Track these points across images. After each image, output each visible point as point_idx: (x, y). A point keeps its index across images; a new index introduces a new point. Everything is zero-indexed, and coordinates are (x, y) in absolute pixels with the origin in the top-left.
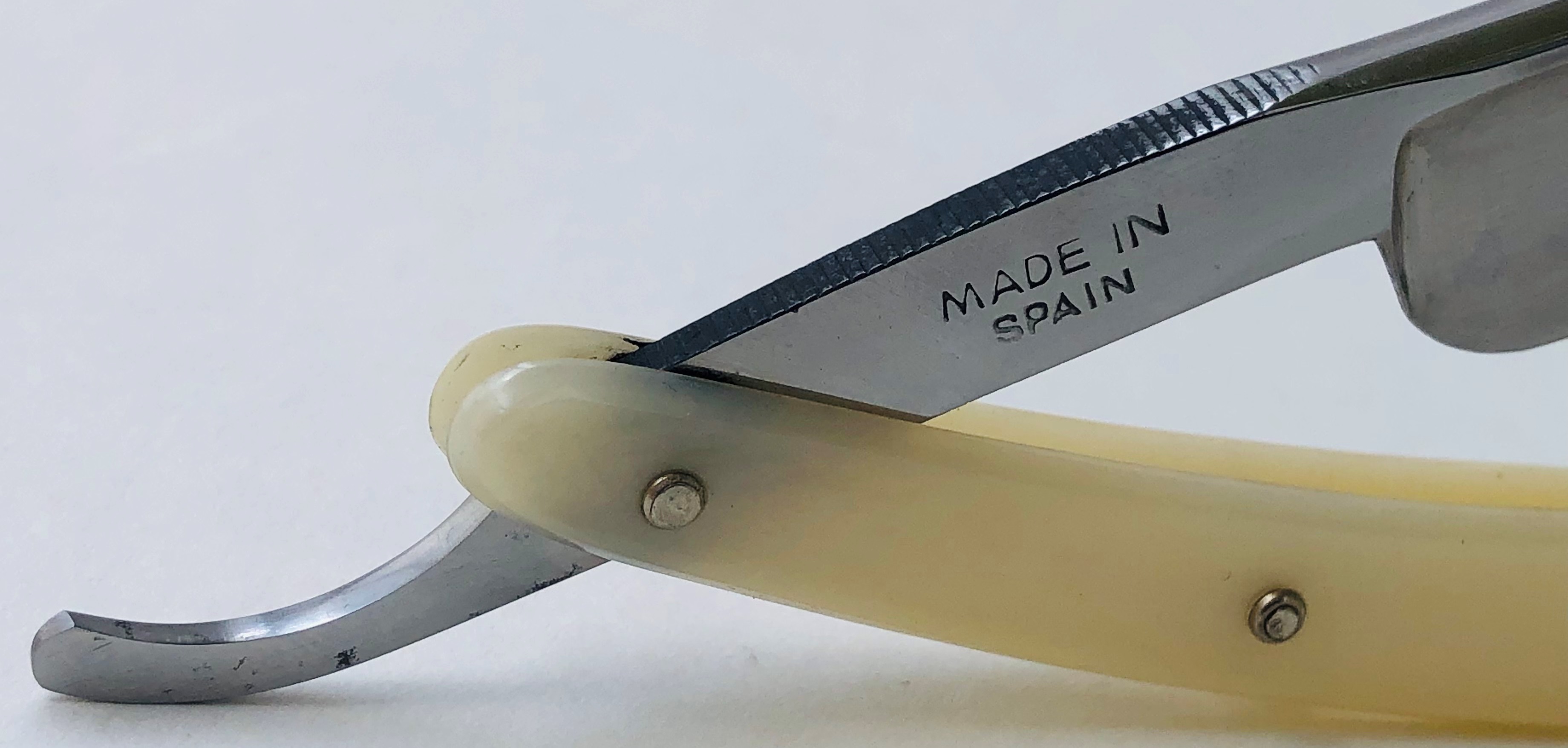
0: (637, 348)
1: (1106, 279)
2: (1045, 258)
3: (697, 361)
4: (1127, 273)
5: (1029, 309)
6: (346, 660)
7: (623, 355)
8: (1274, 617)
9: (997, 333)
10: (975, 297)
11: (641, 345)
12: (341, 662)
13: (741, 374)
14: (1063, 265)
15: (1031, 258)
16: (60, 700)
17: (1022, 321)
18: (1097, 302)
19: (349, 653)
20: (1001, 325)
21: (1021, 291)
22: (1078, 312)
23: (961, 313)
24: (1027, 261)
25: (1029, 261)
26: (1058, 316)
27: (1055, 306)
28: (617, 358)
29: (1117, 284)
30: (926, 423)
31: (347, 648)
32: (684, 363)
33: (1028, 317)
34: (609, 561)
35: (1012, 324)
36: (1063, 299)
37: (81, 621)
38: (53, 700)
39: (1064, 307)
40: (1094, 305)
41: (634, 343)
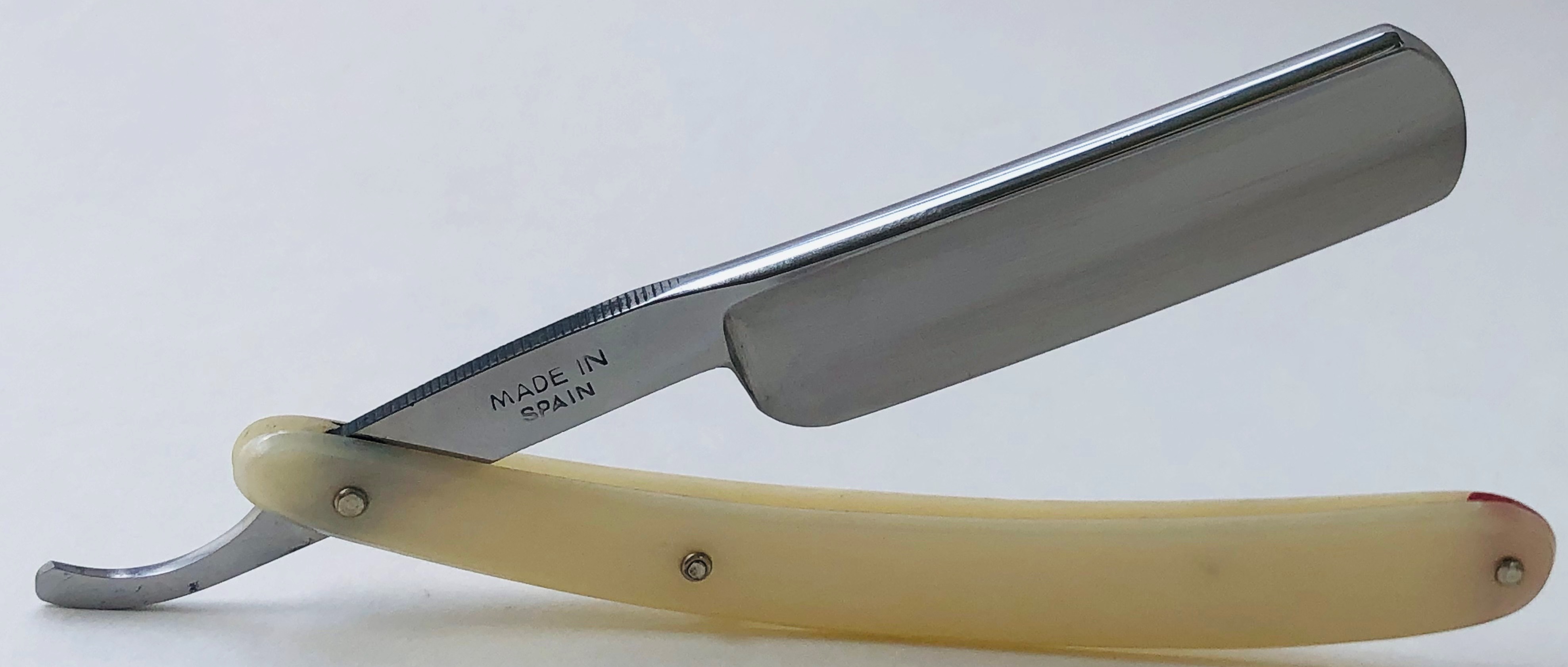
0: (339, 426)
1: (578, 388)
2: (543, 377)
3: (361, 432)
4: (589, 384)
5: (539, 404)
6: (194, 588)
7: (333, 430)
8: (692, 566)
9: (524, 416)
10: (508, 398)
11: (341, 425)
12: (192, 589)
13: (388, 438)
14: (553, 381)
15: (536, 377)
16: (50, 606)
17: (536, 410)
18: (576, 400)
19: (195, 584)
20: (525, 412)
21: (533, 394)
22: (566, 405)
23: (502, 407)
24: (533, 379)
25: (535, 379)
26: (556, 407)
27: (553, 403)
28: (329, 432)
29: (584, 391)
30: (493, 464)
31: (195, 581)
32: (356, 432)
33: (539, 408)
34: (328, 537)
35: (532, 411)
36: (557, 398)
37: (58, 566)
38: (46, 606)
39: (558, 403)
40: (574, 402)
41: (338, 424)
